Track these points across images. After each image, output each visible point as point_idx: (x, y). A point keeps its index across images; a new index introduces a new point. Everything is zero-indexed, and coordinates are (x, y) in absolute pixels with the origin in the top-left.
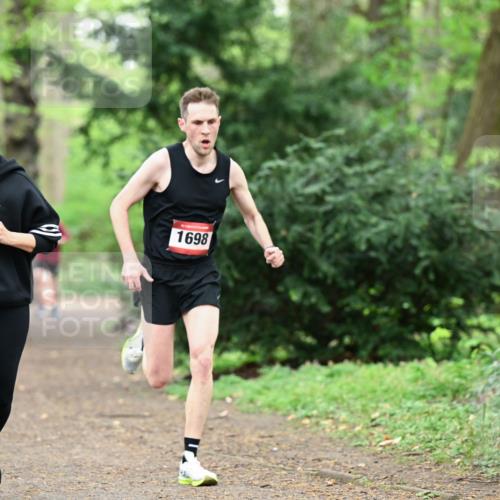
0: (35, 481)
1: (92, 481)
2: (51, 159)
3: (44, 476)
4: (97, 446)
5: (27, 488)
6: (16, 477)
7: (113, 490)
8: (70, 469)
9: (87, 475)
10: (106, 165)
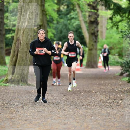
0: (97, 118)
1: (113, 118)
2: (102, 27)
3: (99, 116)
4: (114, 108)
5: (94, 120)
6: (91, 117)
7: (119, 121)
8: (107, 115)
9: (112, 116)
10: (117, 28)
